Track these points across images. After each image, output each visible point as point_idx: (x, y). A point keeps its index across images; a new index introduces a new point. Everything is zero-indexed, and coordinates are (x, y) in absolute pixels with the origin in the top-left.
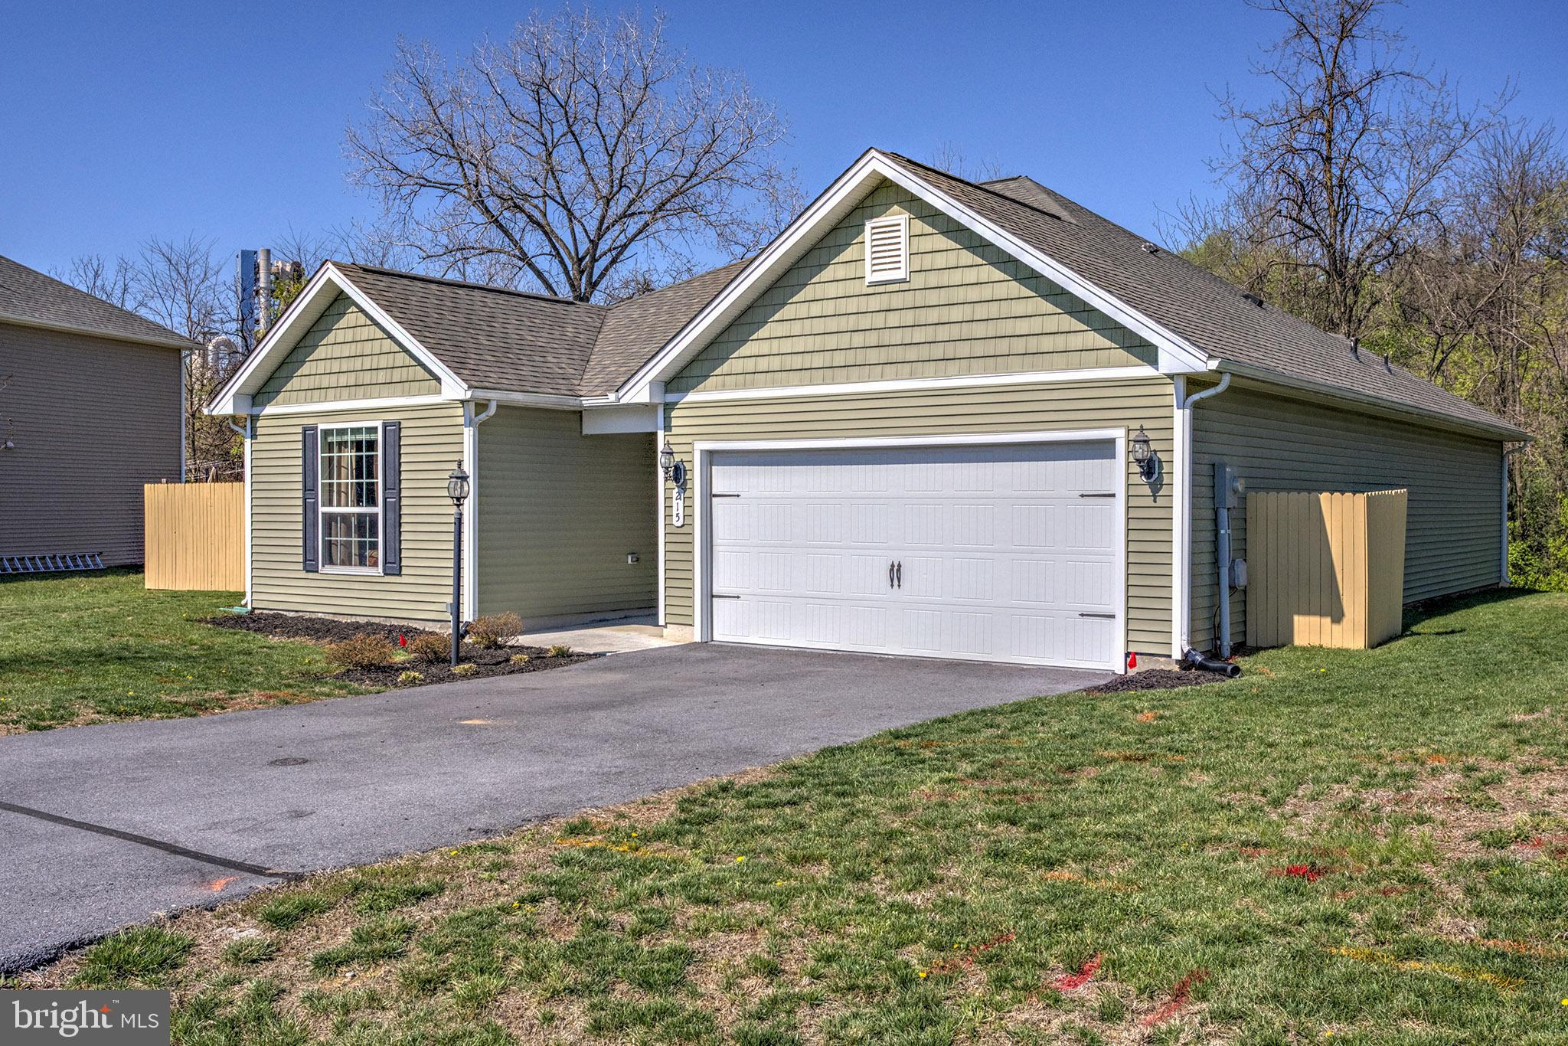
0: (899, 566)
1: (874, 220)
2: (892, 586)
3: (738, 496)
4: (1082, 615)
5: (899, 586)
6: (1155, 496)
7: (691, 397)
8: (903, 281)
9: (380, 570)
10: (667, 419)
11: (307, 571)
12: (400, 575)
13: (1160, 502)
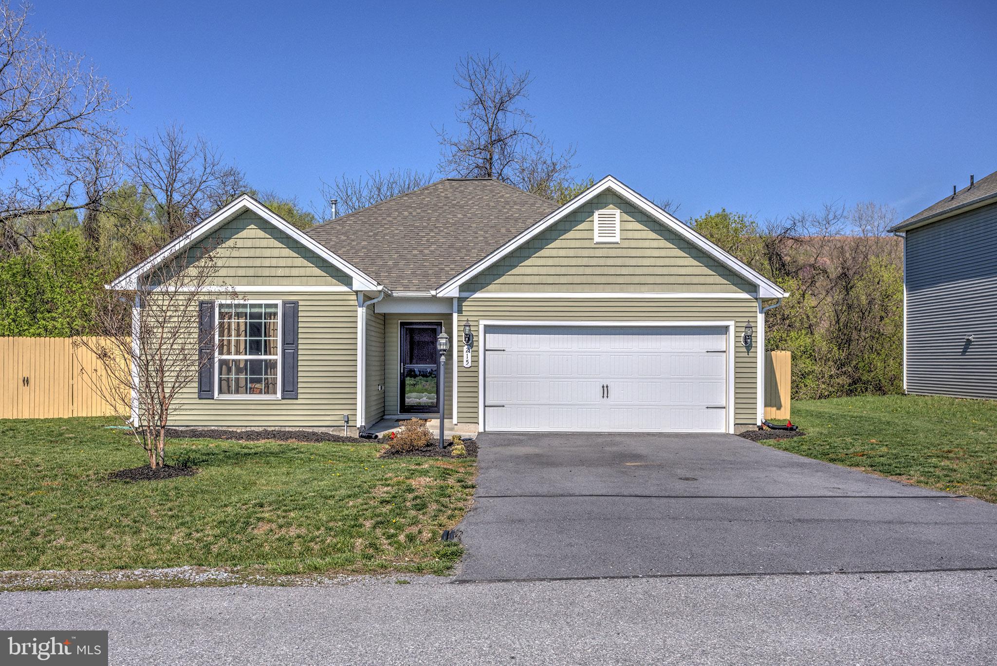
0: (607, 387)
1: (600, 211)
2: (603, 397)
3: (504, 350)
4: (707, 408)
5: (607, 397)
6: (748, 352)
7: (477, 295)
8: (617, 243)
9: (279, 395)
10: (460, 307)
11: (200, 398)
12: (297, 399)
13: (751, 355)
